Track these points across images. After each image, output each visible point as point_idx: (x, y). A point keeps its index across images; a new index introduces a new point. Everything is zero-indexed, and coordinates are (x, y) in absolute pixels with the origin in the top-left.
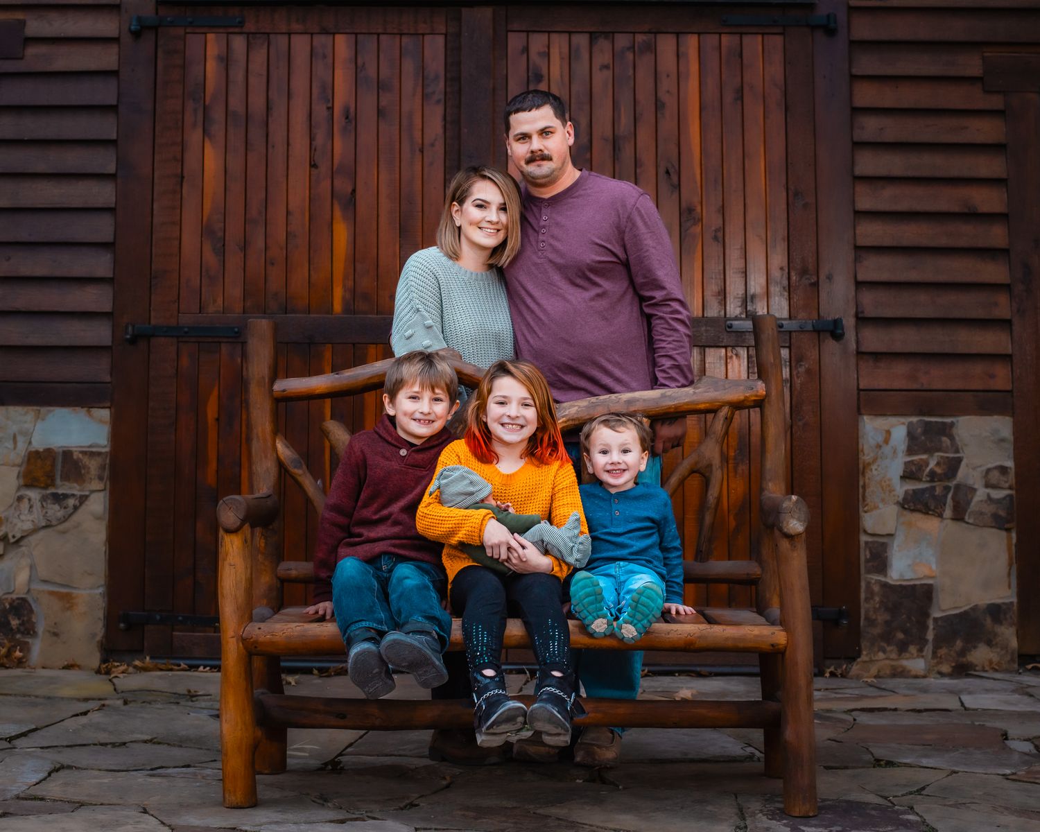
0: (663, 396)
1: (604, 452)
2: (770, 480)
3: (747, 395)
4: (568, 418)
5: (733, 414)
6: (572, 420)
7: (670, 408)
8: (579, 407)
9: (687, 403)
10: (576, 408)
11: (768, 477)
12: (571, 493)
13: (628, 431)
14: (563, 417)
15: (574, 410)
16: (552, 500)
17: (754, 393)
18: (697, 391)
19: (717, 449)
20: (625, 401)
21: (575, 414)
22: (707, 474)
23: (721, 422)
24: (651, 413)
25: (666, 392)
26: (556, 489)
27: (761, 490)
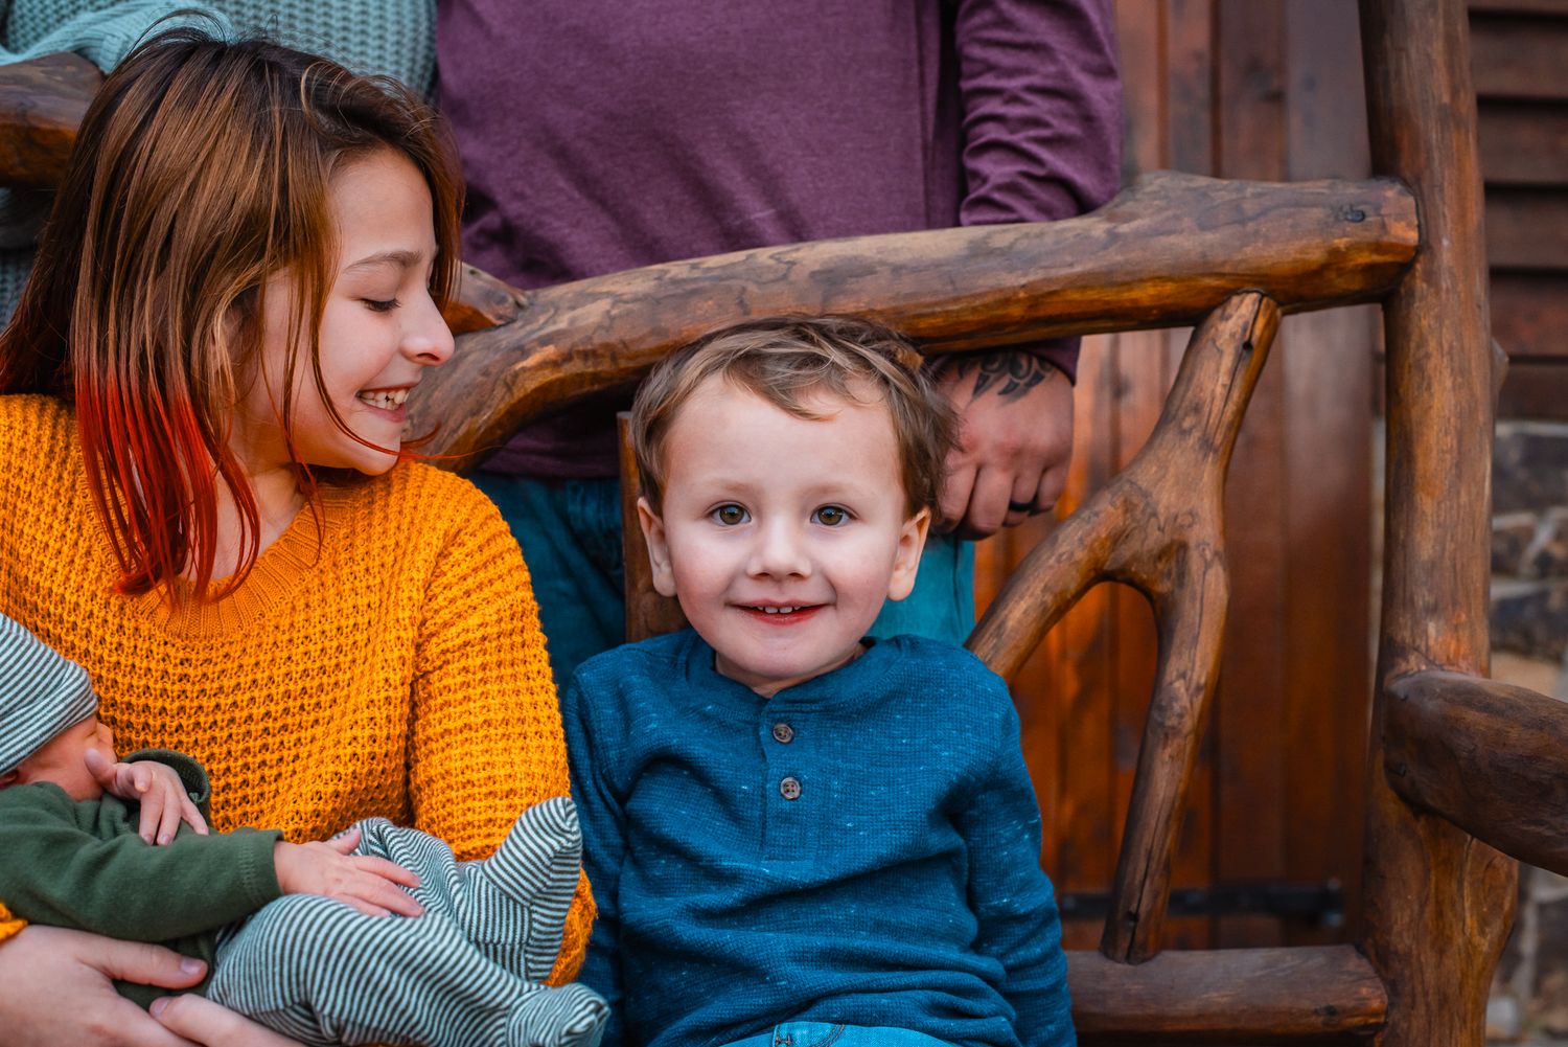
0: (978, 251)
1: (730, 512)
2: (1433, 610)
3: (1341, 243)
4: (565, 345)
5: (1273, 328)
6: (585, 355)
7: (1006, 302)
8: (617, 299)
9: (1083, 282)
10: (604, 305)
11: (1423, 597)
12: (507, 671)
13: (851, 411)
14: (545, 341)
15: (592, 314)
16: (414, 706)
17: (1371, 235)
18: (1124, 228)
19: (1209, 474)
20: (813, 274)
21: (599, 327)
22: (1163, 587)
23: (1227, 362)
24: (923, 324)
25: (989, 236)
26: (432, 649)
27: (1392, 650)
